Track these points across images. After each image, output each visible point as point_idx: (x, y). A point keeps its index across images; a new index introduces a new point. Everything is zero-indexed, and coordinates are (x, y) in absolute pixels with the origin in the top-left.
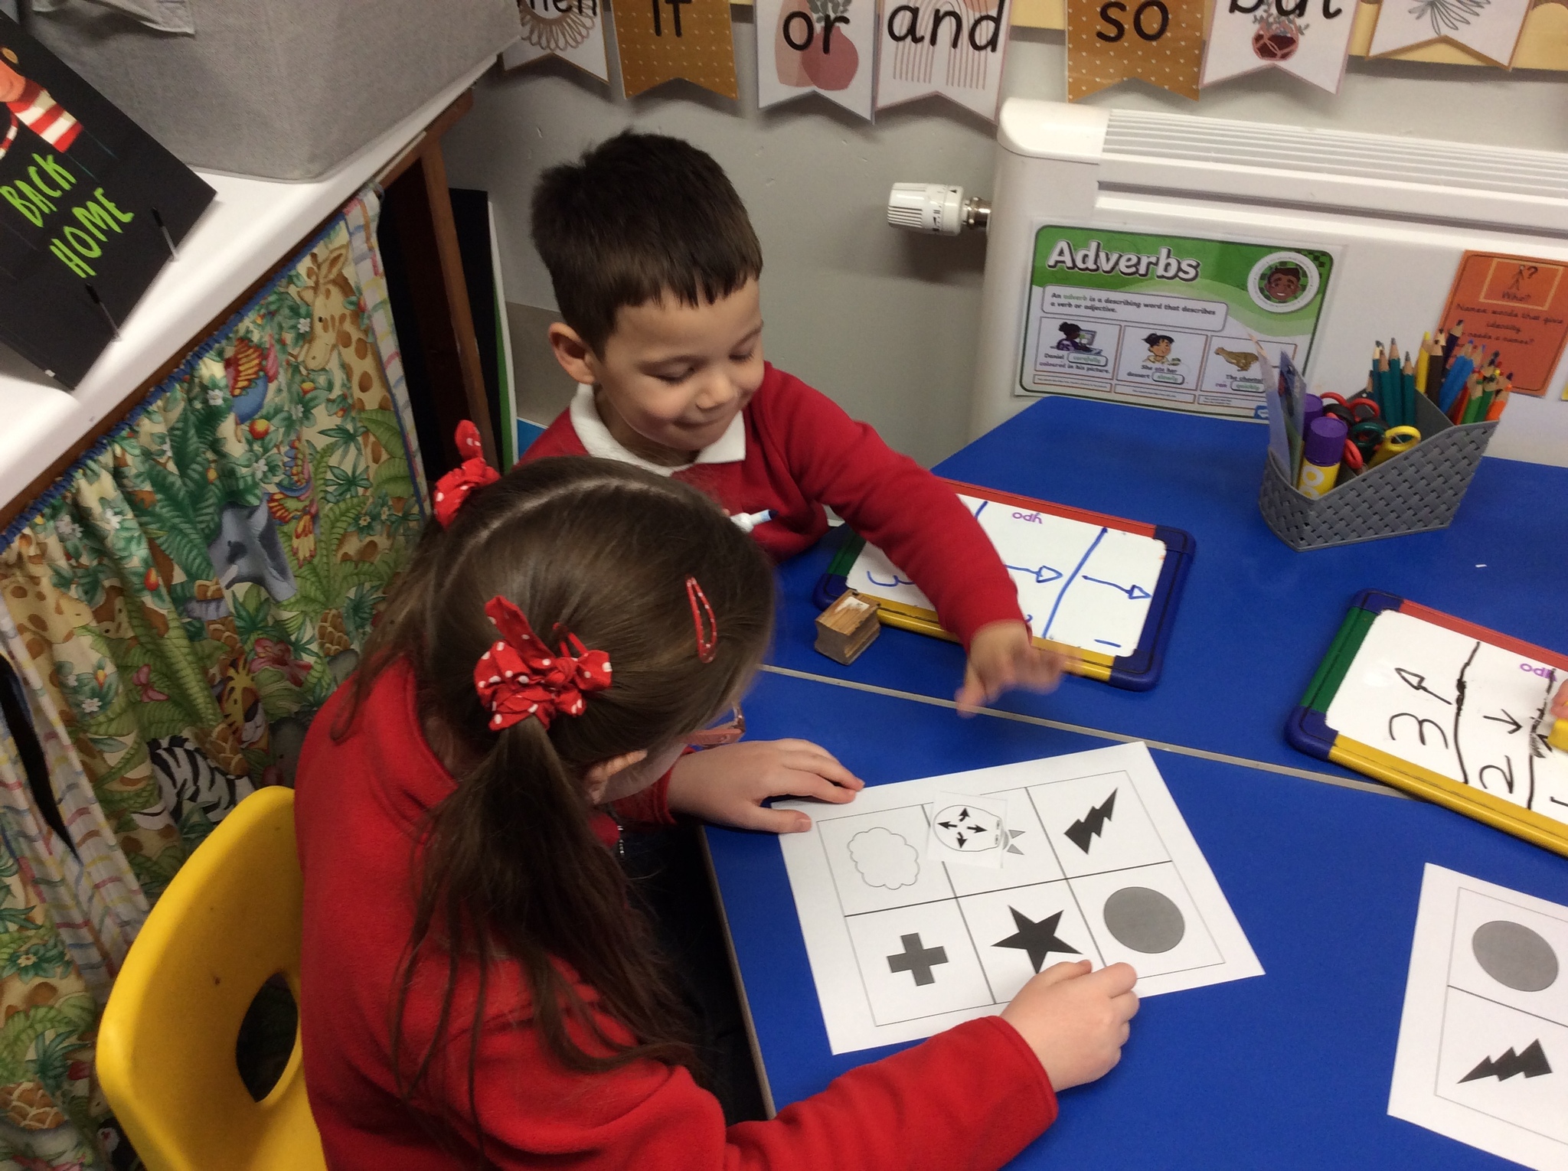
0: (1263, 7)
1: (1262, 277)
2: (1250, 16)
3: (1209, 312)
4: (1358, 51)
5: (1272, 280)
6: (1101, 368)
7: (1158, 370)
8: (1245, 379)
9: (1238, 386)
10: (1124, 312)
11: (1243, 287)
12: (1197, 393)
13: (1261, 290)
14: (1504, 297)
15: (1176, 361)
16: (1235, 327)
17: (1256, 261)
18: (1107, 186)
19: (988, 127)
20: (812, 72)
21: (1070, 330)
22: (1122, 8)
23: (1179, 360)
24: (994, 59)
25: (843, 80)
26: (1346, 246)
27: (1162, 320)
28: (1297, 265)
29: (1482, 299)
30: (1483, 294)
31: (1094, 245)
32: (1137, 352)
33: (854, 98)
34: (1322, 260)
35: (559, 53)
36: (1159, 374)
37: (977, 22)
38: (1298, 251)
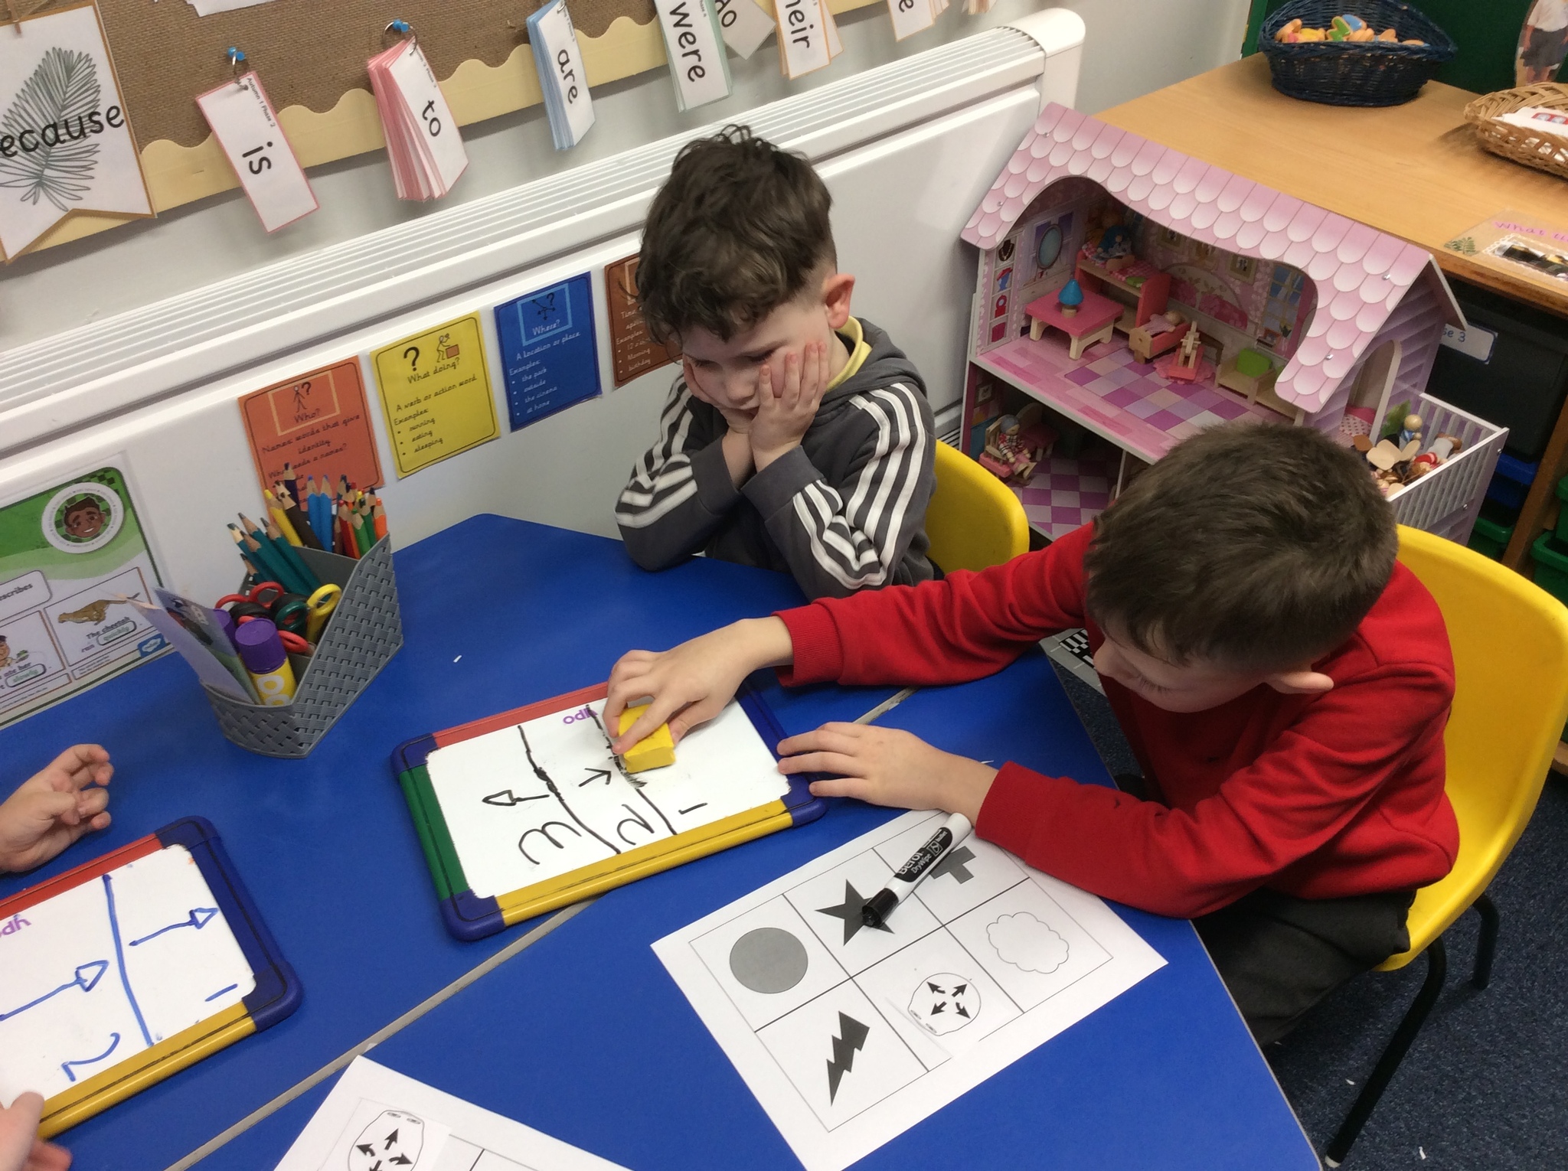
1: (58, 524)
3: (25, 588)
5: (70, 521)
8: (108, 629)
9: (105, 639)
11: (46, 545)
12: (68, 670)
13: (66, 537)
14: (297, 421)
15: (23, 655)
16: (63, 587)
17: (41, 512)
23: (26, 652)
26: (123, 453)
28: (86, 494)
29: (280, 434)
30: (278, 429)
34: (109, 476)
36: (14, 677)
38: (78, 481)
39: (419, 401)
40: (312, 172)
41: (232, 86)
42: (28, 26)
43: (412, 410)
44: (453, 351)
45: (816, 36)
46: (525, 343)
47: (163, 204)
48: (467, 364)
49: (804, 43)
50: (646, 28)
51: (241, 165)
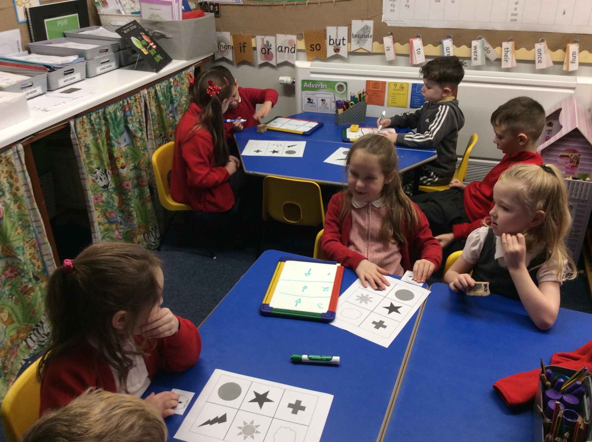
0: (334, 44)
1: (337, 87)
2: (332, 46)
3: (330, 94)
4: (349, 51)
5: (339, 87)
6: (315, 106)
7: (324, 106)
10: (317, 95)
11: (335, 89)
12: (331, 110)
13: (337, 89)
15: (327, 104)
17: (336, 84)
18: (312, 73)
19: (293, 66)
20: (266, 58)
21: (309, 99)
22: (313, 45)
24: (295, 55)
25: (271, 59)
26: (349, 82)
27: (324, 96)
28: (342, 85)
29: (371, 89)
31: (311, 83)
32: (320, 103)
33: (273, 62)
34: (346, 83)
35: (224, 57)
37: (292, 48)
38: (342, 82)
39: (394, 94)
40: (397, 55)
41: (388, 37)
42: (364, 21)
43: (392, 95)
44: (403, 88)
45: (510, 61)
46: (417, 92)
47: (374, 51)
48: (404, 92)
49: (506, 62)
50: (470, 49)
51: (386, 49)
